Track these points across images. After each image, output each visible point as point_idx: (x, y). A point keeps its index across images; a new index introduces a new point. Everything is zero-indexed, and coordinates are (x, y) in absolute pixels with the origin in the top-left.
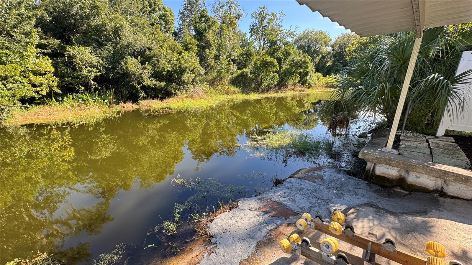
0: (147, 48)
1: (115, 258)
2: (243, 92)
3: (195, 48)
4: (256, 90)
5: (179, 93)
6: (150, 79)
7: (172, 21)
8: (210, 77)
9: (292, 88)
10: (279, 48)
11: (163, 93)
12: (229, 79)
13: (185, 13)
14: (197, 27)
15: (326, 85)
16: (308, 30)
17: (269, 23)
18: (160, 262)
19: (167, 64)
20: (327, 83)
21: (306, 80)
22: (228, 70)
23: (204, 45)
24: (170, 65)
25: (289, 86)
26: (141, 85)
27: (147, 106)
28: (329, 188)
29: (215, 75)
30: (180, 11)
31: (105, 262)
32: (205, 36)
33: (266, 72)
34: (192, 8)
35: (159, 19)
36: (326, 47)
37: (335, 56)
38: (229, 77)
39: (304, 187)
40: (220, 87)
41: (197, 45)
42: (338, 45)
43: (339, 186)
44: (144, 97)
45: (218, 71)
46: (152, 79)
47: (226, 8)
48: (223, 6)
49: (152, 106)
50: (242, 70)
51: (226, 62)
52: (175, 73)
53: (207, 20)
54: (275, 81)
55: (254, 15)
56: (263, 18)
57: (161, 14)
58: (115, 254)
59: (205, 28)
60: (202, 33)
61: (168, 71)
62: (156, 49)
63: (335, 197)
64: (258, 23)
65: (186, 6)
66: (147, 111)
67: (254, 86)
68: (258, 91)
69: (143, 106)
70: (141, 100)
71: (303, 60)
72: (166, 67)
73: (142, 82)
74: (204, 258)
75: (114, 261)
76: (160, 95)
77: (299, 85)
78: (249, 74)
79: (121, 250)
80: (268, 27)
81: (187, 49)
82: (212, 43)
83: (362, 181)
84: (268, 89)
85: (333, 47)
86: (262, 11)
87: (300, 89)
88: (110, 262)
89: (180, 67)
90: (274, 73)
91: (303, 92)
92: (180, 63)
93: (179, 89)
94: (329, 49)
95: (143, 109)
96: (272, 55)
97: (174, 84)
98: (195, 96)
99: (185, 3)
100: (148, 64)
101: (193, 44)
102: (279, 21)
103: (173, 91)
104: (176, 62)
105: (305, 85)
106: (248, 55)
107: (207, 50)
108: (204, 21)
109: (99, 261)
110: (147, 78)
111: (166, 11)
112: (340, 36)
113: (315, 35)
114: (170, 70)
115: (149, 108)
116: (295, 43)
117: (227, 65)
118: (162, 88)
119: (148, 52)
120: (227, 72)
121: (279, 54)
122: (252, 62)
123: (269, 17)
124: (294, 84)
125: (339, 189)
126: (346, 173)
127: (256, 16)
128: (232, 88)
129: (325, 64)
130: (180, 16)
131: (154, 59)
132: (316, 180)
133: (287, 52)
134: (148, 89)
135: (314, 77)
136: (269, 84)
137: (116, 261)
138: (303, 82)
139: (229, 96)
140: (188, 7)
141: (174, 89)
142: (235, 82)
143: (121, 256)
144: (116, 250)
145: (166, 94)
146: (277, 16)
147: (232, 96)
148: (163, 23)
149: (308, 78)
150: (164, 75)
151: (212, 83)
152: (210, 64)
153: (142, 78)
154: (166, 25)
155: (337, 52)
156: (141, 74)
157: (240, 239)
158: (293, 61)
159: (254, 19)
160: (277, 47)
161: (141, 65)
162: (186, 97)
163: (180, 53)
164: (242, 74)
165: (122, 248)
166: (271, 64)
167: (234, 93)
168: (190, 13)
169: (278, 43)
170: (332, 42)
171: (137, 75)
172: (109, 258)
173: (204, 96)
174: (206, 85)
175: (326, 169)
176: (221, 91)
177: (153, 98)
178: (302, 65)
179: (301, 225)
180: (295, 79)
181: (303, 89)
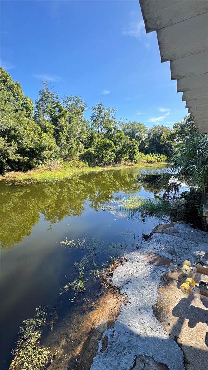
0: (13, 129)
1: (40, 321)
2: (90, 166)
3: (52, 131)
4: (99, 164)
5: (39, 166)
6: (15, 155)
7: (32, 109)
8: (63, 154)
9: (125, 163)
10: (114, 134)
11: (26, 167)
12: (78, 155)
13: (40, 103)
14: (52, 115)
15: (146, 162)
16: (132, 122)
17: (105, 115)
18: (81, 318)
19: (30, 143)
20: (147, 160)
21: (134, 157)
22: (78, 148)
23: (58, 129)
24: (32, 144)
25: (122, 161)
26: (6, 160)
27: (12, 177)
28: (186, 239)
29: (67, 152)
30: (36, 102)
31: (32, 327)
32: (59, 122)
33: (106, 151)
34: (46, 100)
35: (22, 106)
36: (144, 134)
37: (150, 141)
38: (78, 154)
39: (168, 240)
40: (71, 162)
41: (54, 129)
42: (152, 134)
43: (191, 237)
44: (9, 170)
45: (69, 150)
46: (17, 154)
47: (73, 102)
48: (70, 100)
49: (17, 177)
50: (88, 149)
51: (76, 142)
52: (37, 150)
53: (60, 111)
54: (113, 158)
55: (94, 109)
56: (101, 111)
57: (23, 102)
58: (38, 318)
59: (59, 116)
60: (57, 120)
61: (31, 148)
62: (21, 130)
63: (192, 246)
64: (97, 115)
65: (41, 98)
66: (11, 181)
67: (97, 161)
68: (100, 165)
69: (8, 177)
70: (6, 172)
71: (132, 143)
72: (29, 145)
73: (8, 156)
74: (123, 309)
75: (40, 324)
76: (23, 168)
77: (129, 161)
78: (93, 152)
79: (42, 313)
80: (104, 118)
81: (46, 131)
82: (64, 127)
83: (205, 232)
84: (107, 164)
85: (149, 135)
86: (100, 106)
87: (130, 164)
88: (37, 326)
89: (40, 145)
90: (112, 152)
91: (132, 166)
92: (40, 142)
93: (39, 163)
94: (146, 135)
95: (8, 179)
96: (109, 138)
97: (35, 159)
98: (53, 168)
99: (40, 95)
100: (14, 142)
101: (50, 128)
102: (113, 114)
103: (34, 165)
104: (37, 141)
105: (133, 161)
106: (92, 138)
107: (61, 132)
108: (58, 111)
109: (26, 327)
110: (13, 154)
111: (27, 101)
112: (153, 127)
113: (137, 125)
114: (33, 147)
115: (13, 179)
116: (123, 130)
117: (77, 145)
118: (25, 162)
119: (13, 132)
120: (77, 150)
121: (115, 138)
122: (95, 144)
123: (105, 111)
124: (125, 160)
125: (193, 240)
126: (191, 227)
127: (96, 109)
128: (81, 163)
129: (144, 146)
130: (36, 105)
131: (18, 138)
132: (174, 234)
133: (120, 137)
134: (12, 163)
135: (139, 155)
136: (108, 160)
137: (42, 324)
138: (132, 159)
139: (79, 169)
140: (43, 99)
141: (35, 163)
142: (83, 158)
143: (45, 319)
144: (38, 313)
145: (28, 167)
146: (111, 110)
147: (82, 169)
148: (25, 109)
149: (134, 156)
150: (27, 151)
151: (65, 158)
152: (63, 144)
153: (8, 153)
154: (27, 111)
155: (152, 138)
156: (7, 150)
157: (143, 287)
158: (125, 143)
159: (94, 111)
160: (113, 133)
161: (8, 143)
162: (45, 170)
163: (40, 134)
164: (88, 152)
165: (42, 310)
166: (110, 145)
167: (83, 166)
168: (45, 103)
169: (113, 130)
170: (148, 131)
171: (4, 151)
172: (34, 323)
173: (60, 169)
174: (60, 160)
175: (177, 225)
176: (72, 165)
177: (17, 171)
178: (131, 147)
179: (186, 270)
180: (127, 157)
181: (132, 164)
